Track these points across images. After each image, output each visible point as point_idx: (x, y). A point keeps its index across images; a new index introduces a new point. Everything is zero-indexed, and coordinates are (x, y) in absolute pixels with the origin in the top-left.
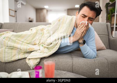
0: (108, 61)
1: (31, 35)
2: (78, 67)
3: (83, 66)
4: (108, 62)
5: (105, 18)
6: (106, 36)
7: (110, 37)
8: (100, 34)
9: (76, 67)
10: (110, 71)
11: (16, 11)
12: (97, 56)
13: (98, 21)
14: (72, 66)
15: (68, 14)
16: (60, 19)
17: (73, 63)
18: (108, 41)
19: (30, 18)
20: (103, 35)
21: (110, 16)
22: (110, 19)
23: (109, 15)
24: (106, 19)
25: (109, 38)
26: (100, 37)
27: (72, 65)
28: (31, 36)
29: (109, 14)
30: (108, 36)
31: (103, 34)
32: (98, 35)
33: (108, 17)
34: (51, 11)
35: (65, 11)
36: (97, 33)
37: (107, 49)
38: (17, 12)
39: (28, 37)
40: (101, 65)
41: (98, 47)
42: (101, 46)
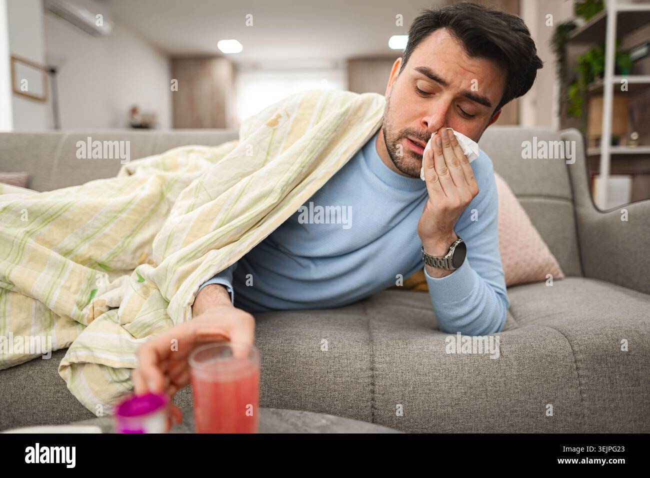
0: (576, 348)
1: (121, 211)
2: (405, 384)
3: (435, 378)
4: (574, 353)
5: (555, 107)
6: (563, 202)
7: (582, 211)
8: (530, 191)
9: (395, 389)
10: (586, 404)
11: (53, 71)
12: (512, 320)
13: (518, 122)
14: (369, 380)
15: (353, 86)
16: (279, 117)
17: (373, 362)
18: (570, 233)
19: (134, 111)
20: (542, 200)
21: (578, 94)
22: (578, 112)
23: (572, 91)
24: (560, 113)
25: (576, 215)
26: (528, 209)
27: (370, 373)
28: (124, 216)
29: (574, 82)
30: (570, 204)
31: (546, 191)
32: (517, 196)
33: (570, 102)
34: (255, 67)
35: (335, 67)
36: (513, 190)
37: (569, 274)
38: (59, 76)
39: (106, 225)
40: (538, 370)
41: (517, 264)
42: (532, 258)
